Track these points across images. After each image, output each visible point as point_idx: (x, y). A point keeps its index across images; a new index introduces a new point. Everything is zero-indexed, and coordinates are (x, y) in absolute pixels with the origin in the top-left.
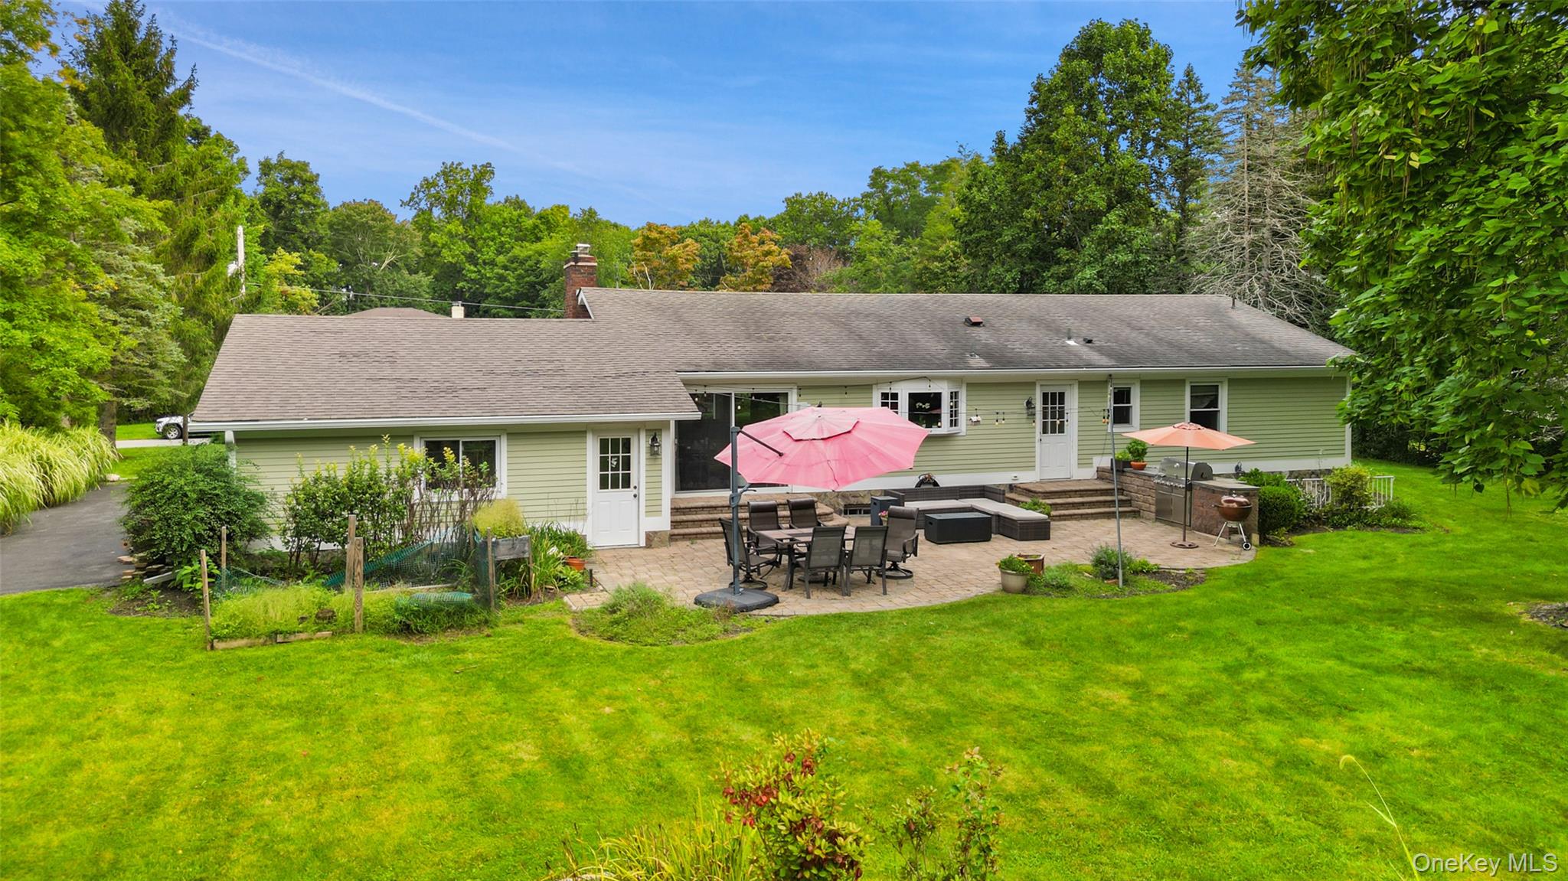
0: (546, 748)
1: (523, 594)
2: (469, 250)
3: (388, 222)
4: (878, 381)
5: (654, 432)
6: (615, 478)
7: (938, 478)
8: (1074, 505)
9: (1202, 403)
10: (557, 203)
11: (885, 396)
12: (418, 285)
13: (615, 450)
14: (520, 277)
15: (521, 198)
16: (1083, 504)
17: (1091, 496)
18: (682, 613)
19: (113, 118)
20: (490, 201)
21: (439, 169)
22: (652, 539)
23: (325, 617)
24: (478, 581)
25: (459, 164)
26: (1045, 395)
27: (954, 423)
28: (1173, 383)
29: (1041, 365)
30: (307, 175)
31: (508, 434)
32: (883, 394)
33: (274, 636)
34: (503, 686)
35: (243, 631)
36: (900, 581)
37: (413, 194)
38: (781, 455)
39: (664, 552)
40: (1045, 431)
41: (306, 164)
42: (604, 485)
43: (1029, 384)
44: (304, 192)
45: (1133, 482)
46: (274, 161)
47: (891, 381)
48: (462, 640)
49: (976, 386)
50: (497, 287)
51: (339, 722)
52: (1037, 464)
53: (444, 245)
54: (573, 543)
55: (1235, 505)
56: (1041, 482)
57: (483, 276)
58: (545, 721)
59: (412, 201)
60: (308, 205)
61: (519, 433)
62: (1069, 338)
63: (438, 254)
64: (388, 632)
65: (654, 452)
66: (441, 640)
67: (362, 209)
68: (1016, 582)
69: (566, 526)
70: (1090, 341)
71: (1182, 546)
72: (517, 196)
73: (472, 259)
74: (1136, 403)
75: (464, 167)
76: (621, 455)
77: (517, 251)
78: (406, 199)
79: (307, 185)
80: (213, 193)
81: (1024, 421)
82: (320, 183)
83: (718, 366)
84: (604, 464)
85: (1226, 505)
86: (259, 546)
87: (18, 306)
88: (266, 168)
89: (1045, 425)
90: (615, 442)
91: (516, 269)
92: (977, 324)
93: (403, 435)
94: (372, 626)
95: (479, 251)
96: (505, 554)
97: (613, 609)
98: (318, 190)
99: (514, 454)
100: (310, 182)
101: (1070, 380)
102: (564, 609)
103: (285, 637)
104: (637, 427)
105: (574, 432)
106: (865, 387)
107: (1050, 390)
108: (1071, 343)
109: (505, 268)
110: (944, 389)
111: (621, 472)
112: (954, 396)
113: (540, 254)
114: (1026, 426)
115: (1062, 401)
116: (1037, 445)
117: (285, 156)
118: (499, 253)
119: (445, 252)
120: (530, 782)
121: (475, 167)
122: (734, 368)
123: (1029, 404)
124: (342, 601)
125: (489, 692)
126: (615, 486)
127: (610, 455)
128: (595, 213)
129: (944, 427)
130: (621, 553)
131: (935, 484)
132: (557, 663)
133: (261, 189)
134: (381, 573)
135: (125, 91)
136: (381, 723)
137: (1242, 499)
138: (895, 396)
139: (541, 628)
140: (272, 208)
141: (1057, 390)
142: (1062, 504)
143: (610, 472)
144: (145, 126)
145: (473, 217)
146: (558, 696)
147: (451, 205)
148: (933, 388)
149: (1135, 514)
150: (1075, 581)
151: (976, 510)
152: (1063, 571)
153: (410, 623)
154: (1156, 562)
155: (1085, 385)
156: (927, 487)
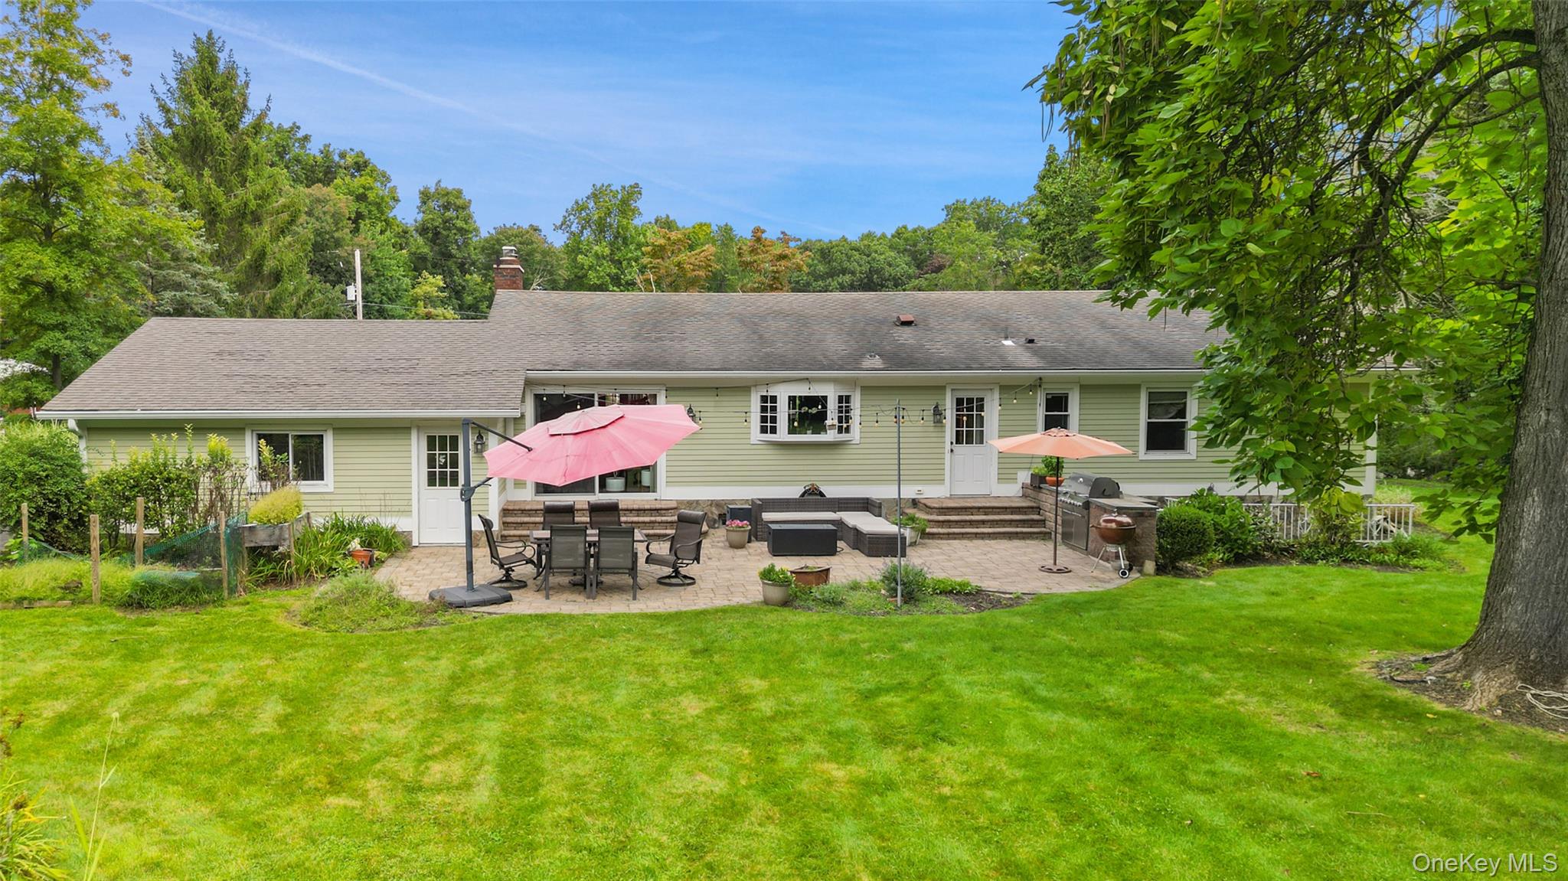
3: (535, 246)
4: (757, 383)
5: (481, 432)
6: (443, 475)
7: (823, 489)
8: (971, 523)
9: (1167, 412)
10: (699, 221)
11: (764, 399)
13: (443, 448)
15: (671, 218)
16: (983, 522)
17: (999, 514)
18: (396, 603)
19: (197, 149)
20: (637, 222)
21: (589, 191)
23: (72, 588)
25: (609, 185)
26: (959, 402)
27: (843, 428)
28: (1126, 389)
29: (948, 367)
30: (459, 202)
31: (334, 429)
32: (762, 397)
33: (21, 602)
36: (672, 588)
37: (565, 217)
38: (530, 450)
40: (959, 441)
41: (460, 192)
42: (431, 482)
43: (939, 389)
44: (457, 218)
45: (1047, 500)
46: (432, 190)
47: (768, 382)
49: (870, 389)
52: (947, 477)
53: (590, 268)
55: (1114, 525)
56: (952, 497)
59: (564, 225)
60: (461, 230)
61: (347, 428)
62: (1006, 338)
63: (585, 276)
64: (117, 603)
65: (478, 450)
67: (510, 233)
68: (776, 593)
70: (1031, 341)
71: (1050, 571)
72: (668, 216)
74: (1074, 411)
75: (613, 188)
76: (448, 452)
78: (559, 223)
79: (460, 211)
80: (285, 216)
81: (932, 429)
82: (472, 208)
83: (577, 366)
84: (431, 461)
85: (1103, 524)
87: (69, 318)
88: (425, 196)
89: (958, 434)
90: (443, 438)
92: (908, 323)
94: (108, 598)
95: (623, 273)
98: (470, 217)
99: (339, 448)
100: (464, 208)
101: (989, 384)
103: (30, 603)
105: (397, 428)
106: (742, 389)
107: (965, 395)
108: (1008, 343)
110: (831, 393)
111: (448, 470)
112: (844, 400)
114: (934, 435)
115: (981, 408)
116: (948, 455)
117: (443, 185)
119: (591, 274)
121: (624, 188)
122: (592, 368)
123: (938, 413)
126: (443, 483)
127: (437, 452)
128: (731, 229)
129: (831, 435)
131: (821, 494)
133: (420, 217)
135: (203, 122)
137: (1125, 519)
138: (774, 399)
140: (430, 235)
141: (975, 395)
142: (956, 522)
143: (437, 470)
144: (222, 154)
145: (621, 239)
147: (601, 228)
148: (817, 391)
149: (1045, 536)
150: (856, 599)
151: (840, 523)
152: (855, 587)
153: (141, 599)
154: (989, 585)
155: (1009, 389)
156: (813, 497)
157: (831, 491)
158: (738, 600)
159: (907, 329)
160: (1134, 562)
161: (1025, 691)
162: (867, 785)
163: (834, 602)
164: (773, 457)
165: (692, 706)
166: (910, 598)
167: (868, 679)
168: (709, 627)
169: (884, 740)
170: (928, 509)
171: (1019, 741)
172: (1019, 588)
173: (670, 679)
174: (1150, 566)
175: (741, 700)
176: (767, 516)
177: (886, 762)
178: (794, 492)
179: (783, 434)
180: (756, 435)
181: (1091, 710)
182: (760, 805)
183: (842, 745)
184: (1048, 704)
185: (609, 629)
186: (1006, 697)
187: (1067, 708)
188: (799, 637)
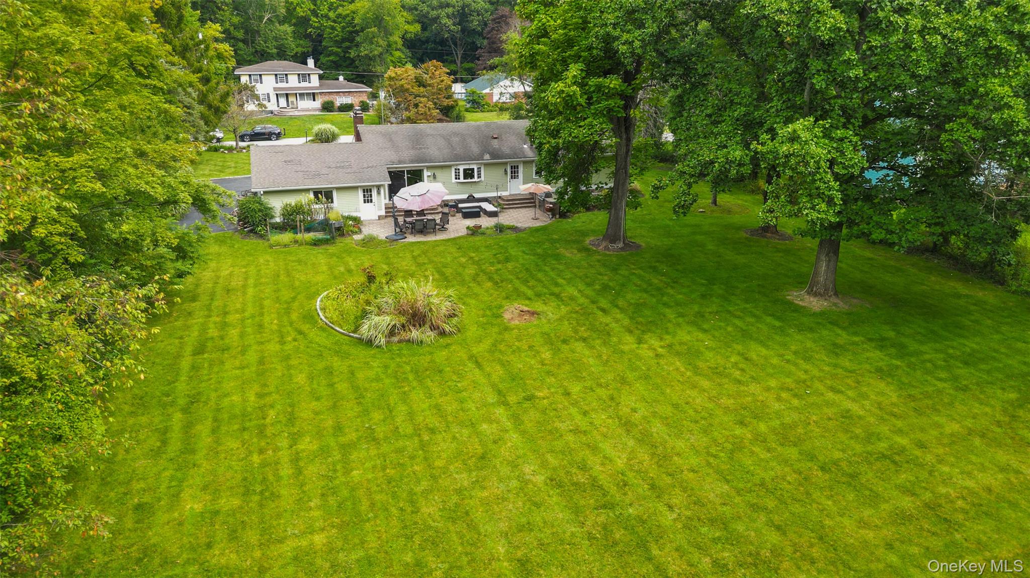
0: (346, 269)
1: (343, 235)
2: (312, 7)
4: (454, 165)
5: (378, 187)
6: (368, 200)
7: (474, 195)
8: (515, 204)
11: (456, 170)
12: (285, 33)
14: (343, 28)
16: (519, 203)
17: (523, 200)
18: (381, 241)
22: (380, 217)
23: (296, 242)
24: (331, 232)
26: (511, 167)
27: (479, 177)
29: (508, 157)
31: (336, 190)
33: (285, 246)
34: (338, 257)
35: (278, 245)
36: (443, 232)
38: (406, 200)
39: (382, 221)
40: (512, 178)
42: (365, 202)
43: (506, 163)
47: (457, 165)
48: (328, 247)
49: (487, 165)
50: (331, 33)
51: (306, 264)
52: (509, 190)
54: (357, 220)
55: (549, 207)
56: (510, 195)
57: (322, 25)
58: (346, 264)
61: (339, 189)
62: (525, 144)
63: (295, 10)
64: (311, 245)
65: (379, 193)
66: (323, 247)
68: (469, 231)
69: (354, 214)
71: (534, 219)
73: (315, 13)
76: (369, 194)
77: (340, 10)
81: (504, 175)
83: (400, 162)
84: (364, 196)
85: (547, 207)
86: (273, 221)
89: (512, 176)
90: (367, 190)
91: (341, 22)
92: (496, 138)
93: (307, 190)
94: (307, 244)
96: (337, 226)
97: (363, 240)
99: (338, 196)
101: (520, 161)
102: (353, 239)
103: (289, 247)
104: (373, 186)
105: (354, 189)
106: (450, 167)
107: (513, 165)
108: (525, 146)
109: (334, 21)
110: (475, 167)
111: (369, 198)
112: (479, 169)
113: (354, 13)
114: (505, 177)
115: (517, 169)
116: (509, 182)
118: (330, 9)
119: (298, 9)
120: (343, 273)
122: (404, 163)
123: (506, 171)
124: (299, 236)
125: (335, 258)
126: (368, 202)
127: (366, 194)
129: (476, 179)
130: (371, 222)
131: (473, 197)
132: (349, 252)
134: (308, 230)
136: (314, 264)
137: (551, 205)
138: (459, 170)
139: (347, 244)
141: (516, 165)
143: (366, 199)
146: (349, 260)
148: (471, 167)
149: (535, 206)
150: (488, 232)
151: (480, 207)
152: (487, 228)
153: (316, 243)
154: (519, 225)
155: (525, 163)
156: (471, 199)
157: (477, 196)
158: (460, 234)
159: (496, 140)
160: (554, 215)
161: (524, 252)
162: (497, 270)
163: (483, 234)
164: (460, 186)
165: (463, 260)
166: (501, 231)
167: (494, 252)
168: (458, 242)
169: (499, 263)
170: (504, 200)
171: (521, 261)
172: (526, 226)
173: (456, 255)
174: (558, 216)
175: (471, 258)
176: (460, 205)
177: (500, 266)
178: (465, 196)
179: (462, 180)
180: (454, 180)
181: (534, 255)
182: (481, 274)
183: (492, 264)
184: (527, 254)
185: (437, 244)
186: (520, 253)
187: (530, 254)
188: (478, 243)
